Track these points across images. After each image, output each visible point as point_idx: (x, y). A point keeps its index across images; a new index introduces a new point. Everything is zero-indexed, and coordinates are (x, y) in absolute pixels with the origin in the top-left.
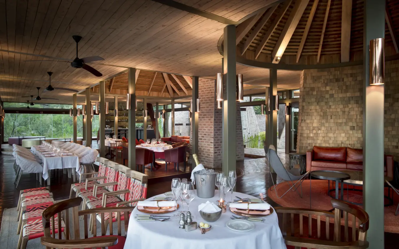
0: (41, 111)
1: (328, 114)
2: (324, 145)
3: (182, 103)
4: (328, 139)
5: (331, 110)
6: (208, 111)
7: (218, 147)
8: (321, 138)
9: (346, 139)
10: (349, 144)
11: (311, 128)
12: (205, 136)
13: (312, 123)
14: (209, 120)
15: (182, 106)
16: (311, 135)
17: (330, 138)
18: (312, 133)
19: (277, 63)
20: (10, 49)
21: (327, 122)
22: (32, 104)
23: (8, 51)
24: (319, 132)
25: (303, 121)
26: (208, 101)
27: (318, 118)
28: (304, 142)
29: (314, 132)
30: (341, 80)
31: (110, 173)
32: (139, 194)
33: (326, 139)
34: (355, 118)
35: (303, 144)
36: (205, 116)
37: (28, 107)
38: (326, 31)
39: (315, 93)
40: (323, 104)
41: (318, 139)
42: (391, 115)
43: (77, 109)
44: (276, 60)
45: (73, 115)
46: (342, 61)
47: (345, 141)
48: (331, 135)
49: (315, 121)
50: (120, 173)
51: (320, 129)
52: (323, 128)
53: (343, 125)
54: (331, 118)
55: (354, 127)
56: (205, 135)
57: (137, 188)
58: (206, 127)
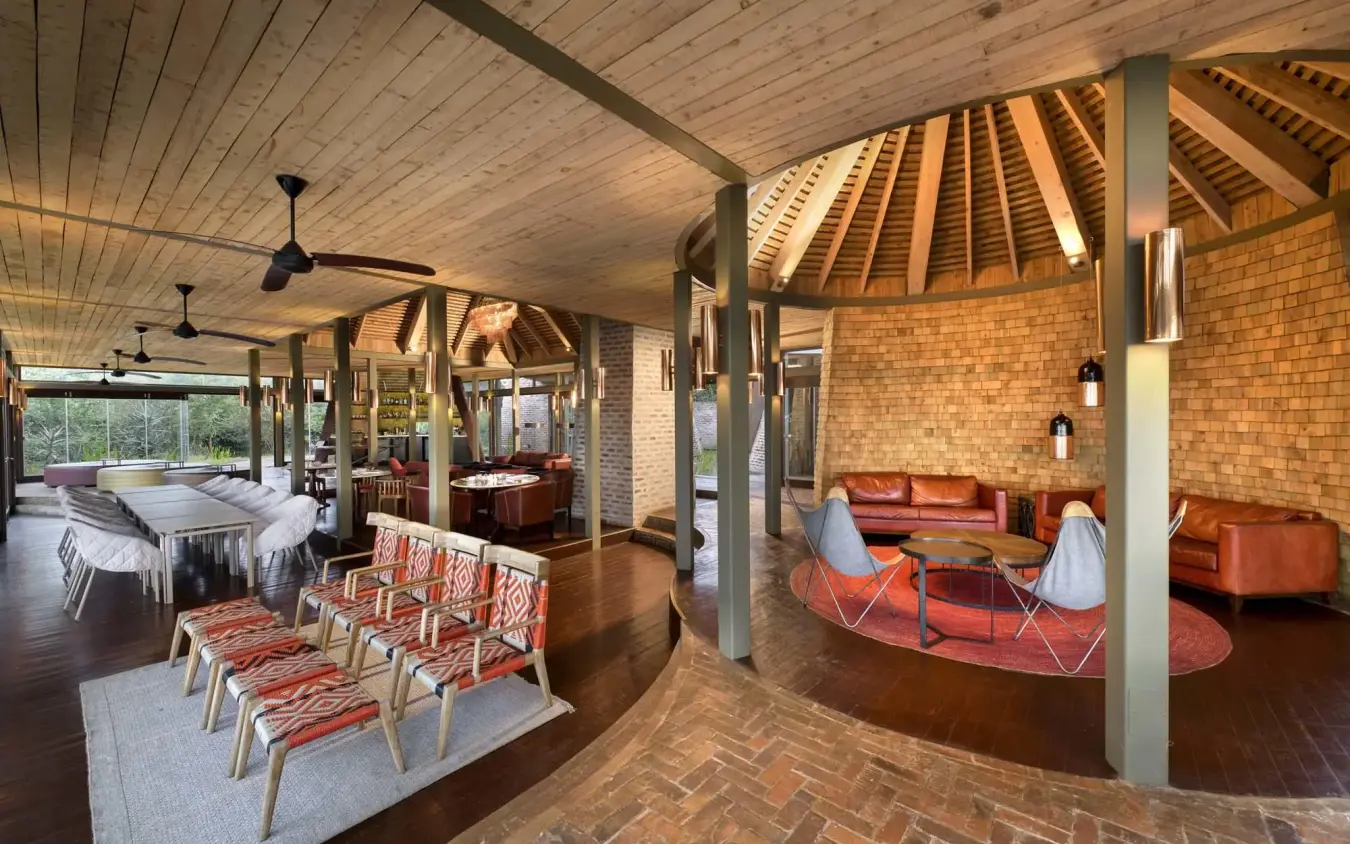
0: (147, 393)
1: (883, 403)
2: (873, 469)
3: (534, 377)
4: (881, 456)
5: (887, 395)
6: (616, 396)
7: (642, 479)
8: (865, 455)
9: (915, 455)
10: (923, 466)
11: (848, 434)
12: (610, 453)
13: (849, 423)
14: (621, 416)
15: (534, 384)
16: (847, 448)
17: (885, 453)
18: (850, 444)
19: (780, 290)
20: (50, 204)
21: (878, 421)
22: (119, 373)
23: (41, 211)
24: (863, 441)
25: (831, 418)
26: (618, 374)
27: (861, 411)
28: (833, 463)
29: (854, 440)
30: (908, 332)
31: (383, 541)
32: (468, 583)
33: (876, 456)
34: (935, 411)
35: (829, 466)
36: (610, 408)
37: (104, 382)
38: (884, 227)
39: (855, 358)
40: (871, 382)
41: (860, 458)
42: (1004, 405)
43: (262, 386)
44: (780, 285)
45: (248, 402)
46: (910, 293)
47: (915, 459)
48: (886, 447)
49: (856, 419)
50: (413, 541)
51: (864, 436)
52: (871, 434)
53: (911, 425)
54: (888, 412)
55: (932, 429)
56: (611, 450)
57: (465, 570)
58: (612, 433)
